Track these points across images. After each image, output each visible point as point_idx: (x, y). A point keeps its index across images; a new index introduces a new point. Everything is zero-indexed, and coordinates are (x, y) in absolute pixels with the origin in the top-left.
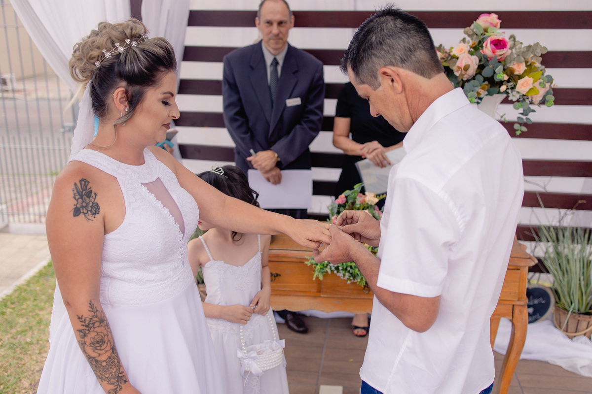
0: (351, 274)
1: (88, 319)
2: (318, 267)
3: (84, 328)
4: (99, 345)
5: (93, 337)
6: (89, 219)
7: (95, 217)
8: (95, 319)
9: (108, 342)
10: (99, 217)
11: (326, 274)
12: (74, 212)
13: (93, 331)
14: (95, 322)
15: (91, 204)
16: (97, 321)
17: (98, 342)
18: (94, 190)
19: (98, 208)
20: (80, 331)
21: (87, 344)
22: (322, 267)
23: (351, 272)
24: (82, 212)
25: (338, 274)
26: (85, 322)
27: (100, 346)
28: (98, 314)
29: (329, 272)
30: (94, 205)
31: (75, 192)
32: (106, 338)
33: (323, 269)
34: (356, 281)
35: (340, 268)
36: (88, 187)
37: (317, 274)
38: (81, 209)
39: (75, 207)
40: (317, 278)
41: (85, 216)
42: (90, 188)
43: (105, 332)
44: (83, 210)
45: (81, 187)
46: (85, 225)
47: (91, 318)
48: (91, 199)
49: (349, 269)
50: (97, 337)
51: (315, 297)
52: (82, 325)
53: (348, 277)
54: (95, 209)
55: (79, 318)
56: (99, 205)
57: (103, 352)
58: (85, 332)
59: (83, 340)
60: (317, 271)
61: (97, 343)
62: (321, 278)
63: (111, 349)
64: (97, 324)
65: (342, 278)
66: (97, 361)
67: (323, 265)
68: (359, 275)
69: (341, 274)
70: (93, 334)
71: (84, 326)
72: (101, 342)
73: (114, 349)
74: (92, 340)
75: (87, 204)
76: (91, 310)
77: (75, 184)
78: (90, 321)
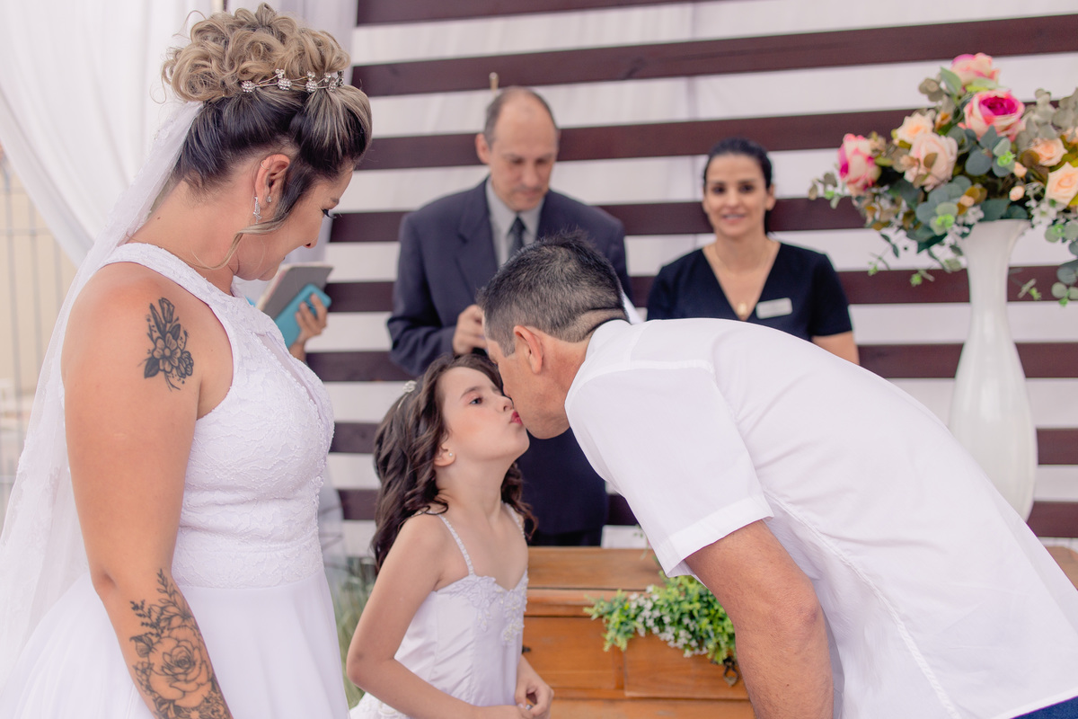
0: (693, 633)
1: (157, 609)
2: (616, 618)
3: (148, 629)
4: (181, 670)
5: (168, 651)
6: (173, 386)
7: (183, 382)
8: (172, 610)
9: (201, 664)
10: (192, 381)
11: (633, 637)
12: (147, 366)
13: (169, 637)
14: (172, 617)
15: (179, 355)
16: (176, 615)
17: (179, 663)
18: (184, 326)
19: (190, 363)
20: (138, 639)
21: (156, 668)
22: (624, 619)
23: (692, 629)
24: (162, 368)
25: (663, 636)
26: (150, 617)
27: (186, 674)
28: (178, 599)
29: (642, 633)
30: (185, 355)
31: (153, 323)
32: (196, 653)
33: (627, 624)
34: (705, 651)
35: (667, 619)
36: (175, 318)
37: (614, 638)
38: (161, 362)
39: (150, 355)
40: (615, 648)
41: (167, 378)
42: (177, 319)
43: (195, 643)
44: (164, 364)
45: (163, 314)
46: (166, 396)
47: (162, 605)
48: (179, 342)
49: (686, 620)
50: (178, 650)
51: (612, 701)
52: (143, 624)
53: (686, 642)
54: (185, 365)
55: (136, 607)
56: (193, 356)
57: (191, 686)
58: (151, 640)
59: (146, 660)
60: (613, 628)
61: (179, 666)
62: (622, 644)
63: (208, 681)
64: (176, 621)
65: (672, 644)
66: (178, 709)
67: (627, 616)
68: (712, 634)
69: (668, 635)
70: (168, 645)
71: (147, 624)
72: (187, 663)
73: (213, 680)
74: (167, 658)
75: (173, 352)
76: (163, 588)
77: (152, 307)
78: (162, 614)
